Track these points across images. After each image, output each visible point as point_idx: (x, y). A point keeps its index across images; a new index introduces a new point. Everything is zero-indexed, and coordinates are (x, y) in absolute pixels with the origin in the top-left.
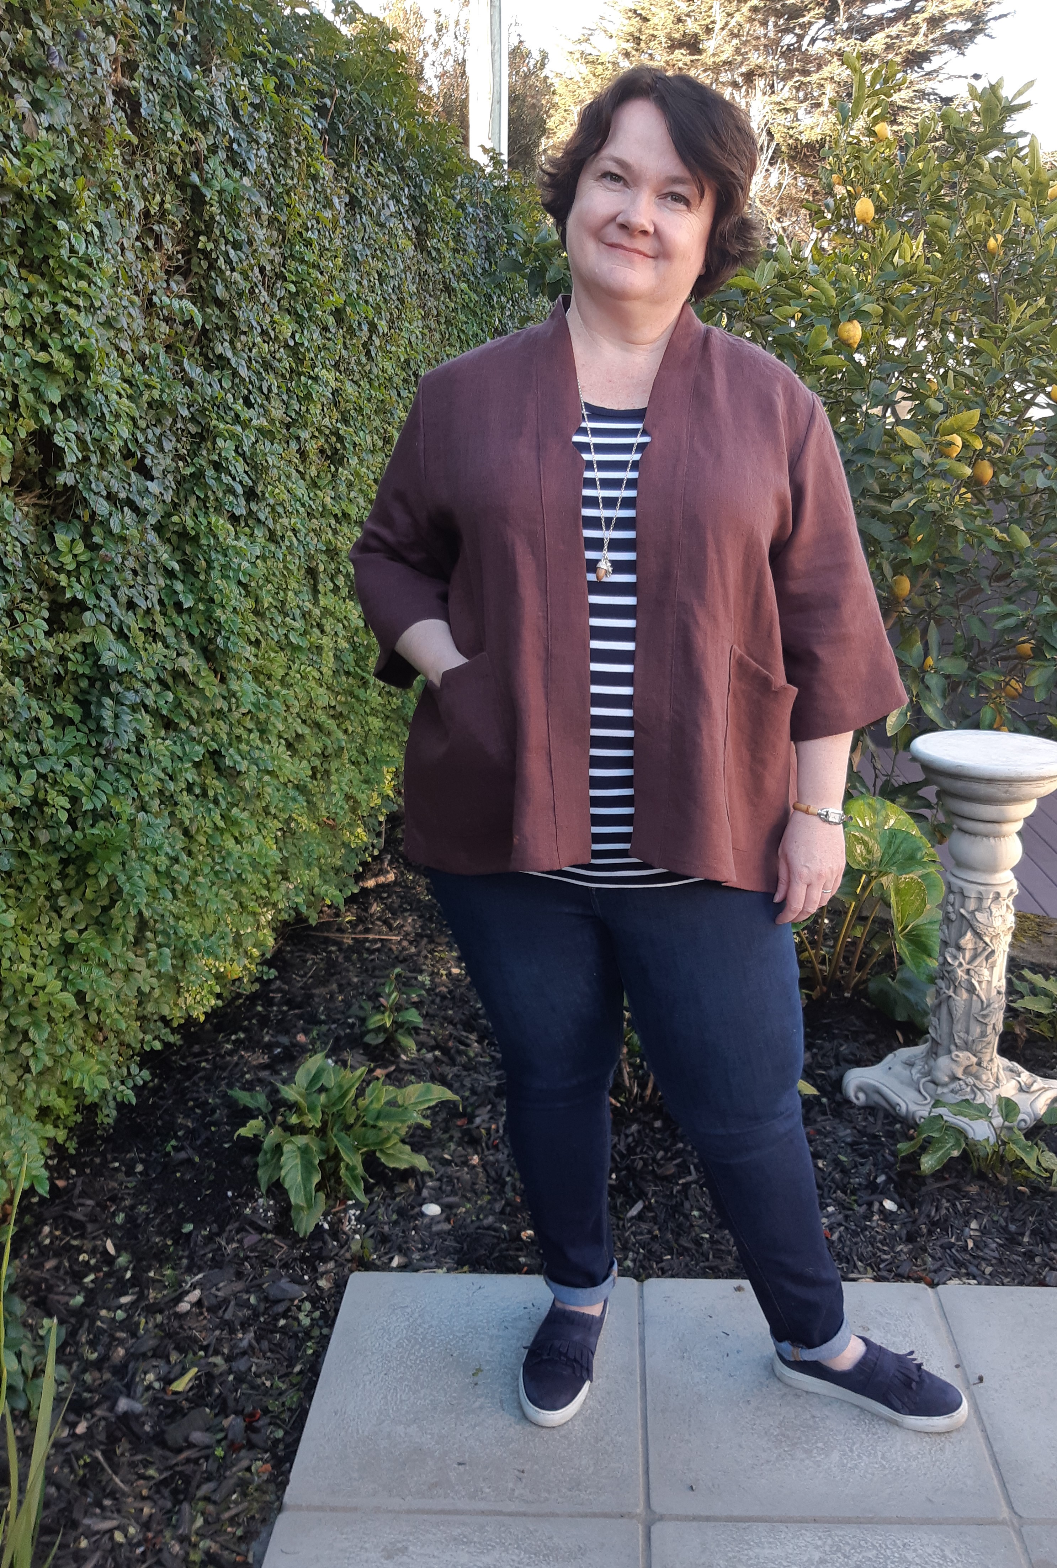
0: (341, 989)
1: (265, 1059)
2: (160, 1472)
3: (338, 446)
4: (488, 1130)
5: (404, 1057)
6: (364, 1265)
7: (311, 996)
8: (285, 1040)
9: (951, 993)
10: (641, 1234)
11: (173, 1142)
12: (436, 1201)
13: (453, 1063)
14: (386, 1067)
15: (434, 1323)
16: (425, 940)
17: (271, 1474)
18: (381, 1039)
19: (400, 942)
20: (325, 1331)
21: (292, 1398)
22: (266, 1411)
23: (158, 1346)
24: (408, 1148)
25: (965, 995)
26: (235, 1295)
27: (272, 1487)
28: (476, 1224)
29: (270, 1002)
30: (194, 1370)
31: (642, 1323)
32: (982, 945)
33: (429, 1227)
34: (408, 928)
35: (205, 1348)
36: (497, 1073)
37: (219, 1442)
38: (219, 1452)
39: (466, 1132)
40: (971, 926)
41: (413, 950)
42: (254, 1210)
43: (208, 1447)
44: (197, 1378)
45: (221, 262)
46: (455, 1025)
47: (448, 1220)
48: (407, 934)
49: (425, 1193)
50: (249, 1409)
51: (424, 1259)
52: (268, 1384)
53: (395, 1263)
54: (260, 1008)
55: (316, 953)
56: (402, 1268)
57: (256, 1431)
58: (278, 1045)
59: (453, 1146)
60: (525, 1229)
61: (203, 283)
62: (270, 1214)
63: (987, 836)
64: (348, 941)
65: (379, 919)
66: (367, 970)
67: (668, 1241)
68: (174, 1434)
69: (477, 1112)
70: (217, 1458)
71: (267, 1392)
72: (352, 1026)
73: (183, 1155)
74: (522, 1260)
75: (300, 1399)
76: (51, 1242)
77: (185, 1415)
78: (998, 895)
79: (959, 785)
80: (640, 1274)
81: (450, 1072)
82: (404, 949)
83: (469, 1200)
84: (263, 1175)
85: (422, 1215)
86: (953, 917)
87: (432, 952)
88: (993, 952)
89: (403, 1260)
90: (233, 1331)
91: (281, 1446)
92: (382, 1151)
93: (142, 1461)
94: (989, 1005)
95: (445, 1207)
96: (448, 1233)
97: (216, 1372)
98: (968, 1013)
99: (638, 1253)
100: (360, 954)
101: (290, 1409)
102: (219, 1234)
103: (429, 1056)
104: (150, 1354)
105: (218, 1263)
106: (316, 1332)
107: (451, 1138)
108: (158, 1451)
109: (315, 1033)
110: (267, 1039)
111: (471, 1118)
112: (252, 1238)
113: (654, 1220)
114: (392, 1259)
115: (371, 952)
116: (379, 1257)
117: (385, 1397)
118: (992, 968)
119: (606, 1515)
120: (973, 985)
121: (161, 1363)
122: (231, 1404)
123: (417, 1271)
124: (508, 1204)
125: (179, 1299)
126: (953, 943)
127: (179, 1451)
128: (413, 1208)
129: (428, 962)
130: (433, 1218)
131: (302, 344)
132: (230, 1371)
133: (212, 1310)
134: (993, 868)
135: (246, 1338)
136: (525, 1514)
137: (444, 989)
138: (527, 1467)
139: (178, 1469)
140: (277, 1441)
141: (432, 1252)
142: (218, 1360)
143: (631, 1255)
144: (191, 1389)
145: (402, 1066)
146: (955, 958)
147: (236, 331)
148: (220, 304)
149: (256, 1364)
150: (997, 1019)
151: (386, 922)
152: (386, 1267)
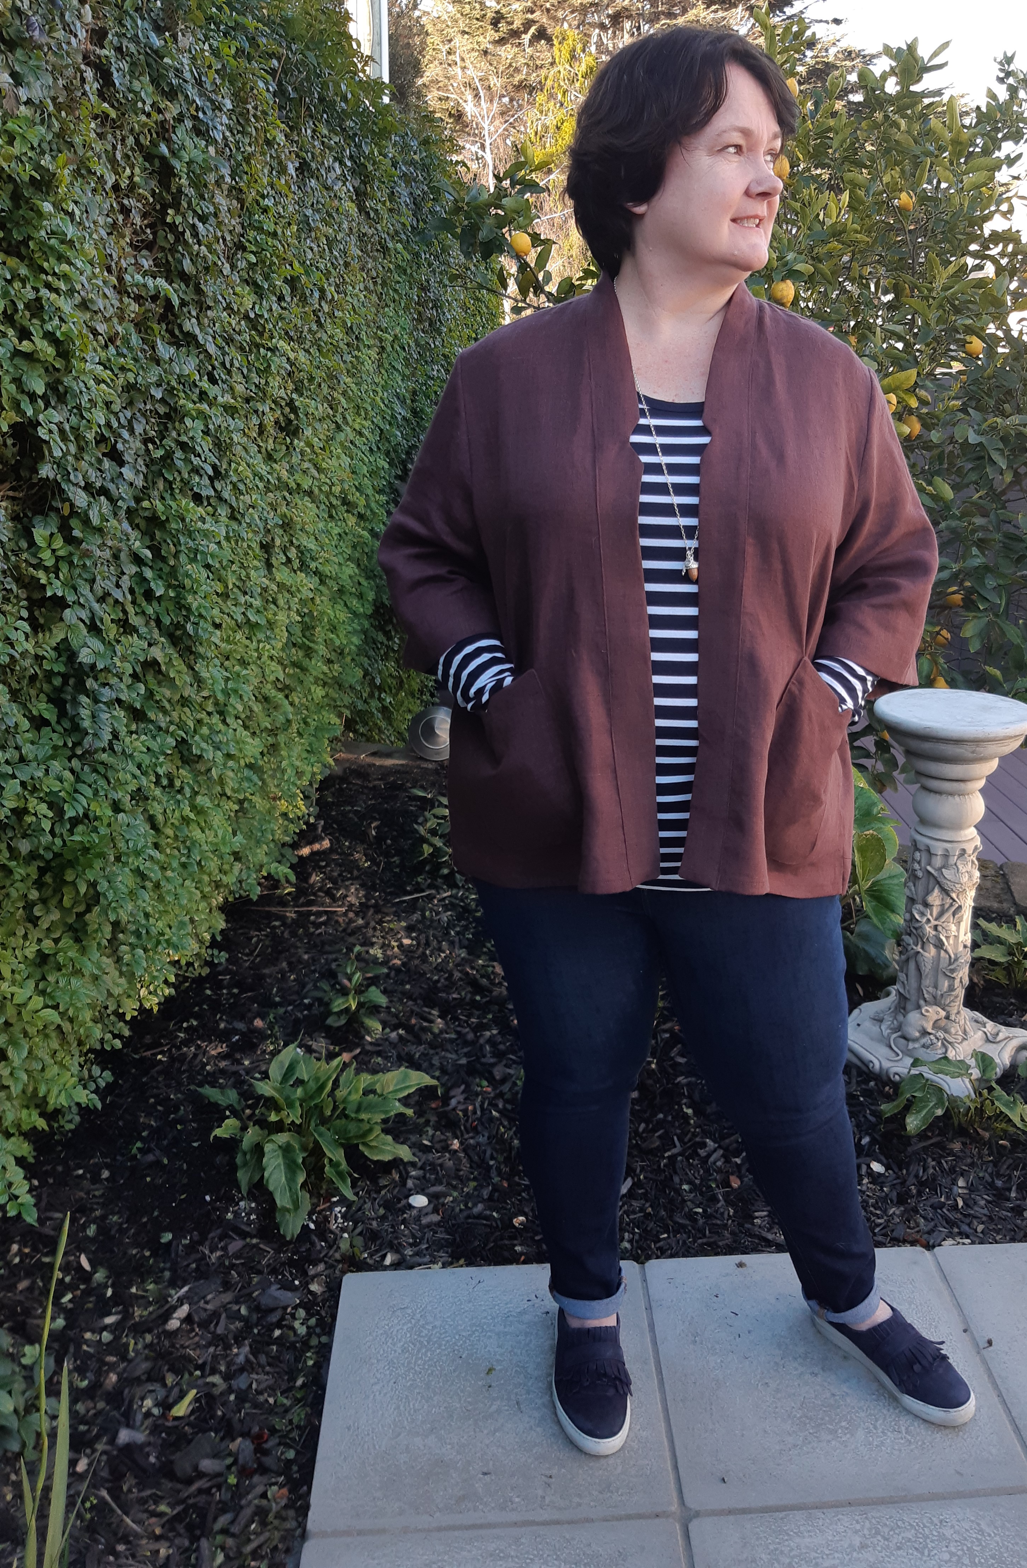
0: (292, 968)
1: (223, 1048)
2: (172, 1506)
3: (292, 416)
4: (465, 1111)
5: (368, 1038)
6: (357, 1265)
7: (262, 977)
8: (241, 1026)
9: (919, 949)
10: (634, 1212)
11: (139, 1144)
12: (421, 1191)
13: (419, 1042)
14: (351, 1051)
15: (438, 1323)
16: (371, 911)
17: (289, 1499)
18: (343, 1021)
19: (345, 914)
20: (324, 1339)
21: (298, 1415)
22: (273, 1431)
23: (152, 1369)
24: (389, 1138)
25: (933, 951)
26: (224, 1306)
27: (291, 1513)
28: (465, 1214)
29: (218, 986)
30: (193, 1392)
31: (649, 1308)
32: (949, 901)
33: (418, 1219)
34: (352, 899)
35: (201, 1367)
36: (466, 1050)
37: (229, 1467)
38: (232, 1480)
39: (443, 1116)
40: (938, 883)
41: (360, 922)
42: (236, 1214)
43: (219, 1475)
44: (196, 1400)
45: (188, 234)
46: (415, 1000)
47: (436, 1211)
48: (351, 905)
49: (410, 1183)
50: (256, 1429)
51: (417, 1254)
52: (271, 1400)
53: (388, 1261)
54: (208, 992)
55: (260, 930)
56: (395, 1266)
57: (266, 1453)
58: (235, 1031)
59: (431, 1132)
60: (516, 1216)
61: (170, 259)
62: (253, 1217)
63: (952, 794)
64: (291, 914)
65: (320, 889)
66: (315, 946)
67: (662, 1219)
68: (183, 1464)
69: (452, 1093)
70: (230, 1486)
71: (272, 1410)
72: (309, 1007)
73: (150, 1158)
74: (518, 1248)
75: (306, 1414)
76: (21, 1261)
77: (189, 1442)
78: (964, 851)
79: (927, 746)
80: (641, 1256)
81: (417, 1051)
82: (351, 921)
83: (455, 1188)
84: (243, 1177)
85: (410, 1207)
86: (920, 874)
87: (380, 922)
88: (960, 907)
89: (396, 1257)
90: (228, 1347)
91: (295, 1468)
92: (365, 1144)
93: (150, 1496)
94: (956, 960)
95: (432, 1197)
96: (438, 1224)
97: (216, 1392)
98: (936, 969)
99: (634, 1233)
100: (306, 929)
101: (298, 1427)
102: (201, 1243)
103: (394, 1035)
104: (144, 1378)
105: (203, 1273)
106: (314, 1342)
107: (427, 1122)
108: (168, 1485)
109: (271, 1016)
110: (222, 1026)
111: (446, 1099)
112: (236, 1245)
113: (645, 1197)
114: (384, 1257)
115: (317, 926)
116: (371, 1255)
117: (398, 1407)
118: (958, 924)
119: (640, 1516)
120: (941, 941)
121: (156, 1386)
122: (237, 1426)
123: (411, 1268)
124: (495, 1190)
125: (166, 1316)
126: (920, 900)
127: (189, 1482)
128: (399, 1200)
129: (378, 933)
130: (421, 1209)
131: (262, 316)
132: (230, 1390)
133: (204, 1325)
134: (957, 825)
135: (241, 1353)
136: (557, 1522)
137: (397, 962)
138: (554, 1472)
139: (191, 1501)
140: (289, 1462)
141: (424, 1246)
142: (216, 1379)
143: (626, 1235)
144: (193, 1412)
145: (368, 1048)
146: (922, 914)
147: (203, 307)
148: (184, 277)
149: (256, 1380)
150: (963, 974)
151: (329, 893)
152: (379, 1266)
